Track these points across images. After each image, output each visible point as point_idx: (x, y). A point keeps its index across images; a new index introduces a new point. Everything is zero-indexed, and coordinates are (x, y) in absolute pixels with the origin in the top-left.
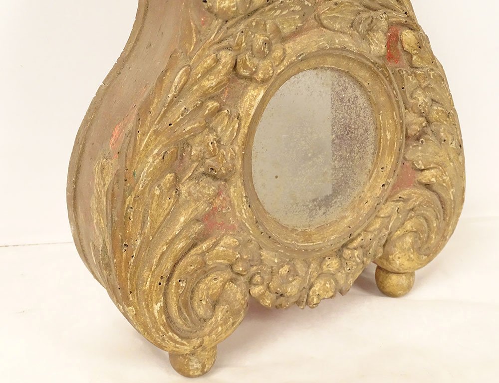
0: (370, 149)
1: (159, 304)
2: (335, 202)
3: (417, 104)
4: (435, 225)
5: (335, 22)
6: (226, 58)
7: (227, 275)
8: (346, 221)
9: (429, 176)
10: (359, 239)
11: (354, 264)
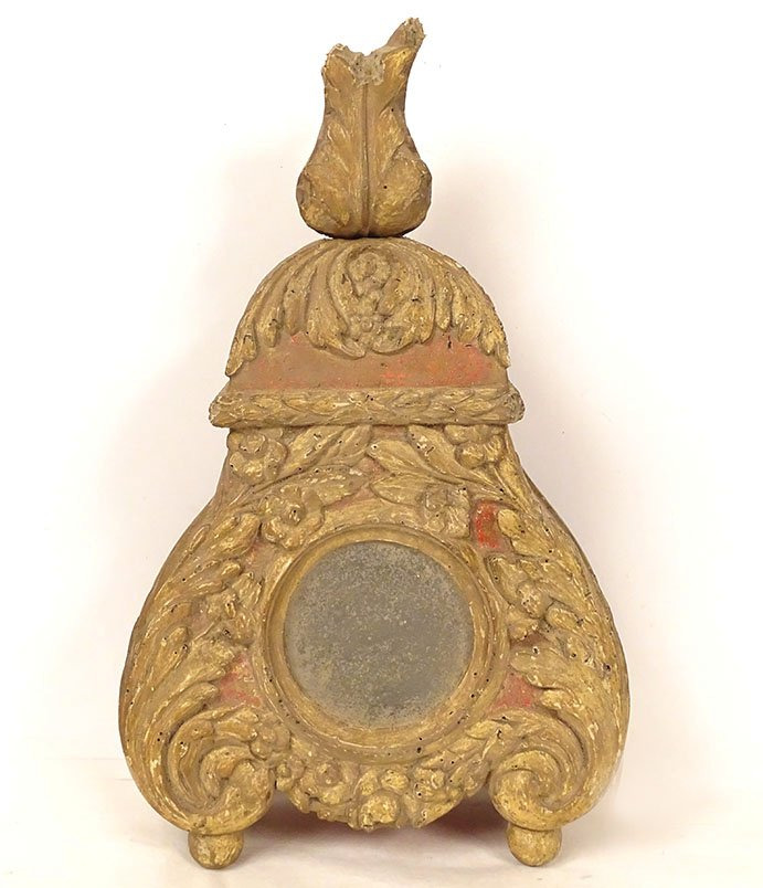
0: (463, 646)
1: (156, 762)
2: (409, 704)
3: (521, 600)
4: (568, 770)
5: (396, 494)
6: (249, 521)
7: (243, 752)
8: (420, 731)
9: (551, 698)
10: (437, 758)
11: (428, 788)
